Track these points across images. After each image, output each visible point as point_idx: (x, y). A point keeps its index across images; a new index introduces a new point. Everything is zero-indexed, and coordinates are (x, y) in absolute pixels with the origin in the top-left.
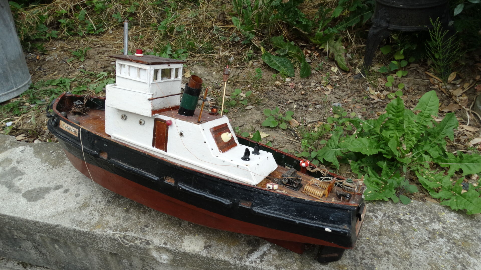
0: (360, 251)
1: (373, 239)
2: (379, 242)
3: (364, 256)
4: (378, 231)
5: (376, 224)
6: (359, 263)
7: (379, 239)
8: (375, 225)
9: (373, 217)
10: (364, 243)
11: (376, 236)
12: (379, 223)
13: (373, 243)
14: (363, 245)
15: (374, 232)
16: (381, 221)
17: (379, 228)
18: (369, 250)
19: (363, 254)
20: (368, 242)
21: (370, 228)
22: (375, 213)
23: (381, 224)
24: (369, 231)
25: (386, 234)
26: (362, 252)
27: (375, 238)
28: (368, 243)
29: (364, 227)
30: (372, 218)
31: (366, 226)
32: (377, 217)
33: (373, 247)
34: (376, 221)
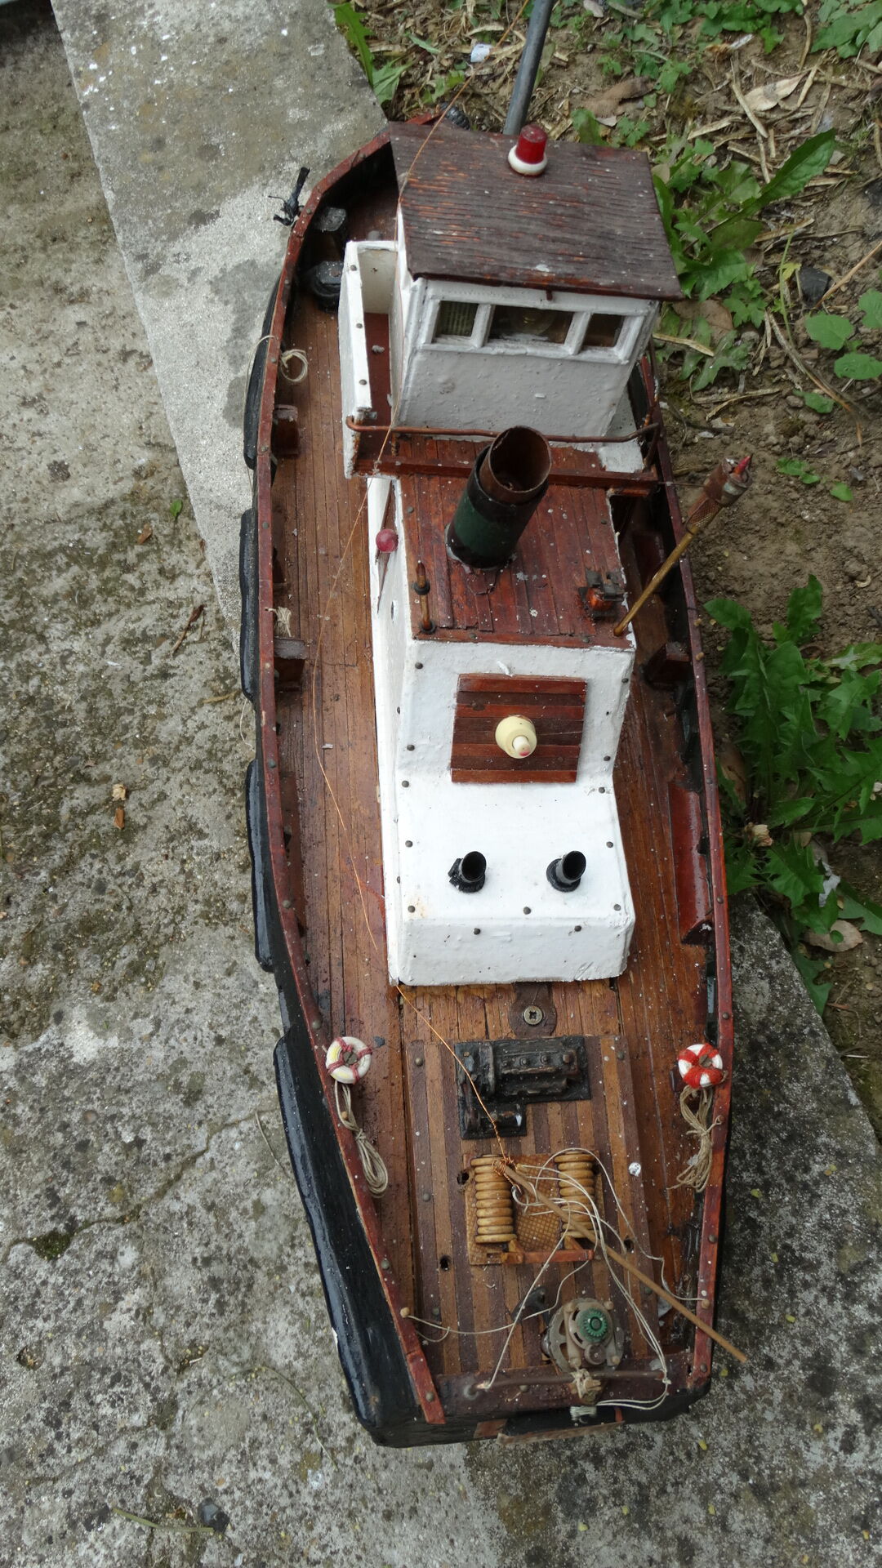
0: (624, 1436)
1: (718, 1468)
2: (718, 1497)
3: (610, 1461)
4: (772, 1476)
5: (807, 1456)
6: (568, 1453)
7: (735, 1496)
8: (796, 1454)
9: (839, 1432)
10: (676, 1439)
11: (744, 1477)
12: (825, 1467)
13: (699, 1475)
14: (659, 1438)
15: (759, 1459)
16: (840, 1472)
17: (794, 1478)
18: (654, 1469)
19: (621, 1454)
20: (689, 1455)
21: (768, 1437)
22: (868, 1433)
23: (821, 1480)
24: (750, 1439)
25: (782, 1516)
26: (627, 1446)
27: (724, 1474)
28: (683, 1457)
29: (753, 1409)
30: (829, 1426)
31: (769, 1416)
32: (848, 1446)
33: (676, 1484)
34: (826, 1449)
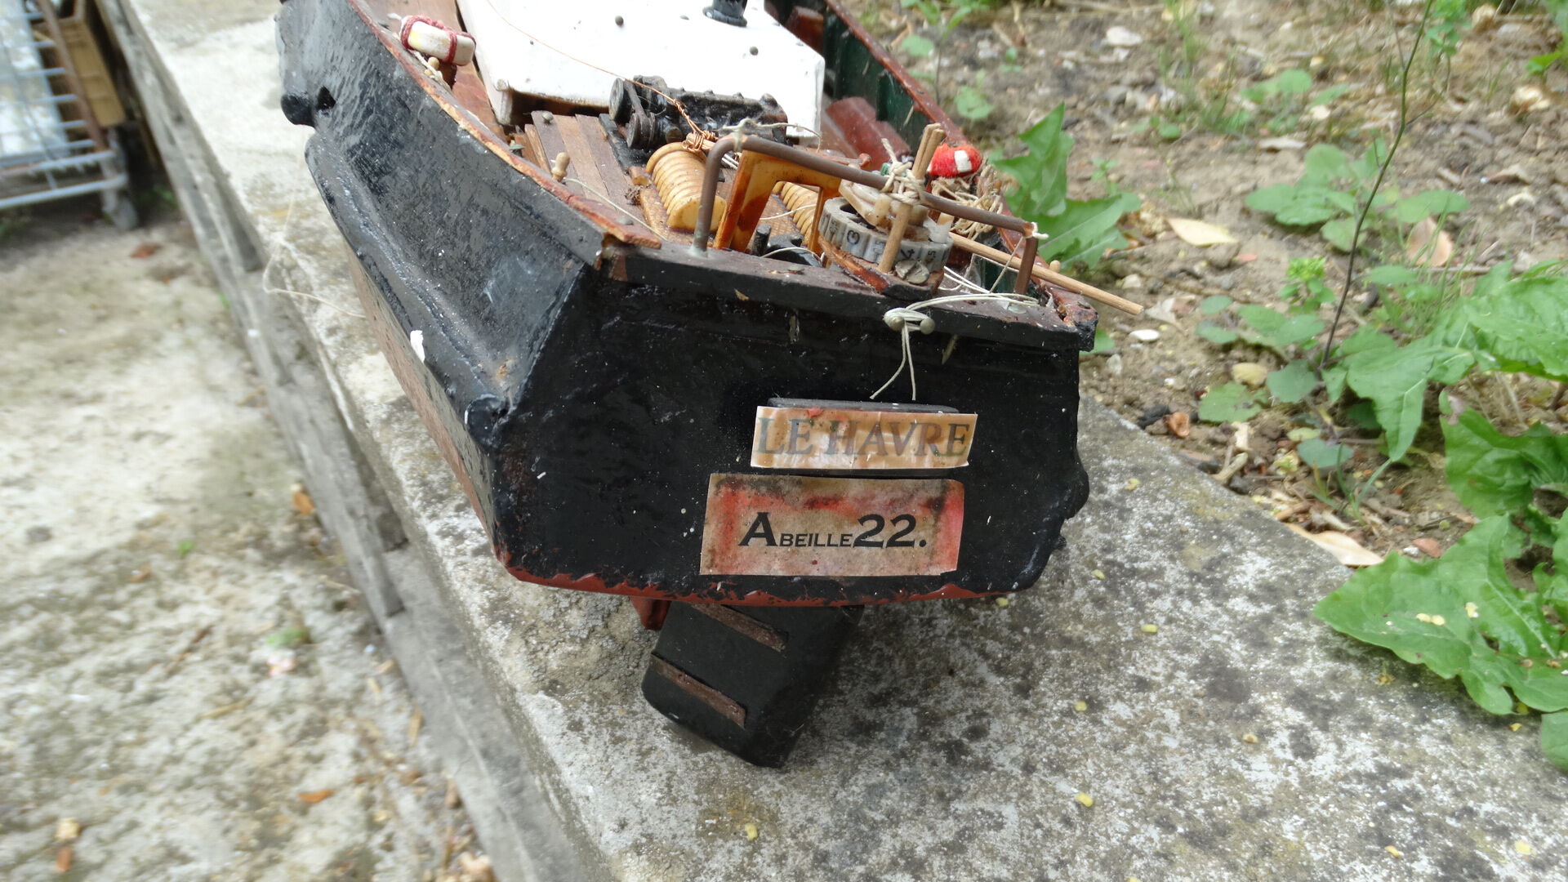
0: (951, 822)
1: (1122, 826)
2: (1138, 864)
3: (937, 862)
4: (1209, 815)
5: (1252, 776)
6: (861, 869)
7: (1165, 855)
8: (1233, 777)
9: (1283, 736)
10: (1036, 805)
11: (1167, 825)
12: (1285, 786)
13: (1094, 842)
14: (1009, 812)
15: (1179, 800)
16: (1309, 785)
17: (1245, 809)
18: (1015, 855)
19: (954, 848)
20: (1067, 822)
21: (1178, 767)
22: (1325, 728)
23: (1289, 800)
24: (1155, 777)
25: (1253, 862)
26: (960, 834)
27: (1133, 831)
28: (1057, 826)
29: (1142, 741)
30: (1265, 734)
31: (1170, 742)
32: (1304, 749)
33: (1061, 864)
34: (1275, 762)
